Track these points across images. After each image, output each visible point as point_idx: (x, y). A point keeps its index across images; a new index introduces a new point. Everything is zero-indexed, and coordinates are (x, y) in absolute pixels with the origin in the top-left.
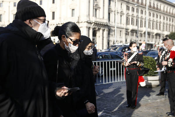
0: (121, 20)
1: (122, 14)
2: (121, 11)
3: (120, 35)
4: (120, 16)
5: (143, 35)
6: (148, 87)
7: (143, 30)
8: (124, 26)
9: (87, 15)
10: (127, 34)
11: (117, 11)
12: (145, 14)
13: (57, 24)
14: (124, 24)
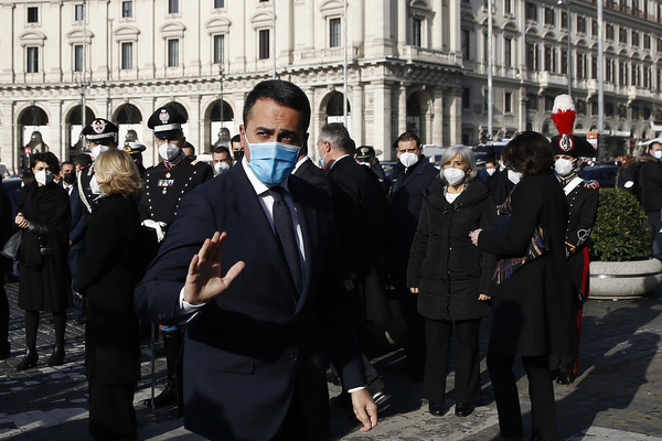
0: (508, 53)
1: (509, 34)
2: (507, 21)
3: (508, 109)
4: (503, 41)
5: (589, 108)
6: (615, 299)
7: (589, 87)
8: (521, 76)
9: (385, 40)
10: (530, 103)
11: (493, 21)
12: (595, 32)
13: (279, 72)
14: (520, 68)
